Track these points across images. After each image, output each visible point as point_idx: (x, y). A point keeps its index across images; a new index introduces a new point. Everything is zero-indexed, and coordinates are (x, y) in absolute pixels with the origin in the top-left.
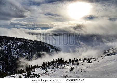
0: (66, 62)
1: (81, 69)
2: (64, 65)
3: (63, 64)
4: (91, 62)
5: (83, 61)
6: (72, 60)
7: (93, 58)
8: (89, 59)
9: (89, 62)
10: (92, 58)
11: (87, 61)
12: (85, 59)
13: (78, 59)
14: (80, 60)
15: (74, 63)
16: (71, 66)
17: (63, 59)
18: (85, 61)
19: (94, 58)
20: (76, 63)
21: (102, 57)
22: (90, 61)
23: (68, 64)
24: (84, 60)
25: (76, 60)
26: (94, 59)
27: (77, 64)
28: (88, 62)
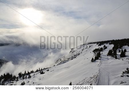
0: (15, 77)
1: (34, 83)
2: (12, 82)
3: (11, 80)
4: (44, 73)
5: (35, 74)
6: (22, 73)
8: (42, 70)
10: (44, 68)
11: (39, 72)
12: (37, 71)
13: (30, 72)
14: (32, 72)
15: (25, 77)
16: (22, 80)
17: (10, 74)
18: (37, 73)
19: (47, 68)
20: (28, 76)
21: (54, 66)
22: (43, 72)
23: (18, 79)
26: (47, 69)
27: (29, 78)
28: (41, 74)
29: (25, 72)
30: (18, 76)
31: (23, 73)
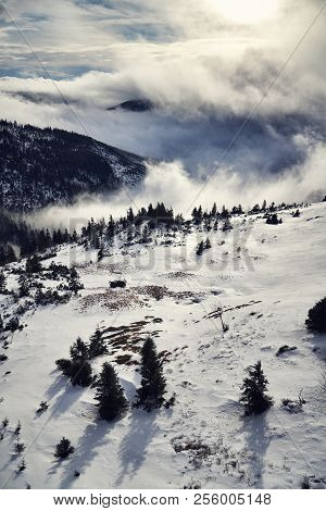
0: (180, 220)
4: (281, 222)
5: (247, 218)
6: (203, 211)
7: (290, 207)
8: (272, 209)
9: (273, 221)
10: (283, 205)
11: (262, 215)
12: (256, 210)
13: (230, 210)
14: (237, 211)
15: (212, 225)
17: (167, 208)
18: (254, 217)
19: (295, 206)
21: (325, 200)
22: (275, 216)
24: (251, 213)
25: (219, 210)
26: (295, 210)
28: (268, 222)
29: (214, 208)
30: (192, 218)
31: (207, 209)
